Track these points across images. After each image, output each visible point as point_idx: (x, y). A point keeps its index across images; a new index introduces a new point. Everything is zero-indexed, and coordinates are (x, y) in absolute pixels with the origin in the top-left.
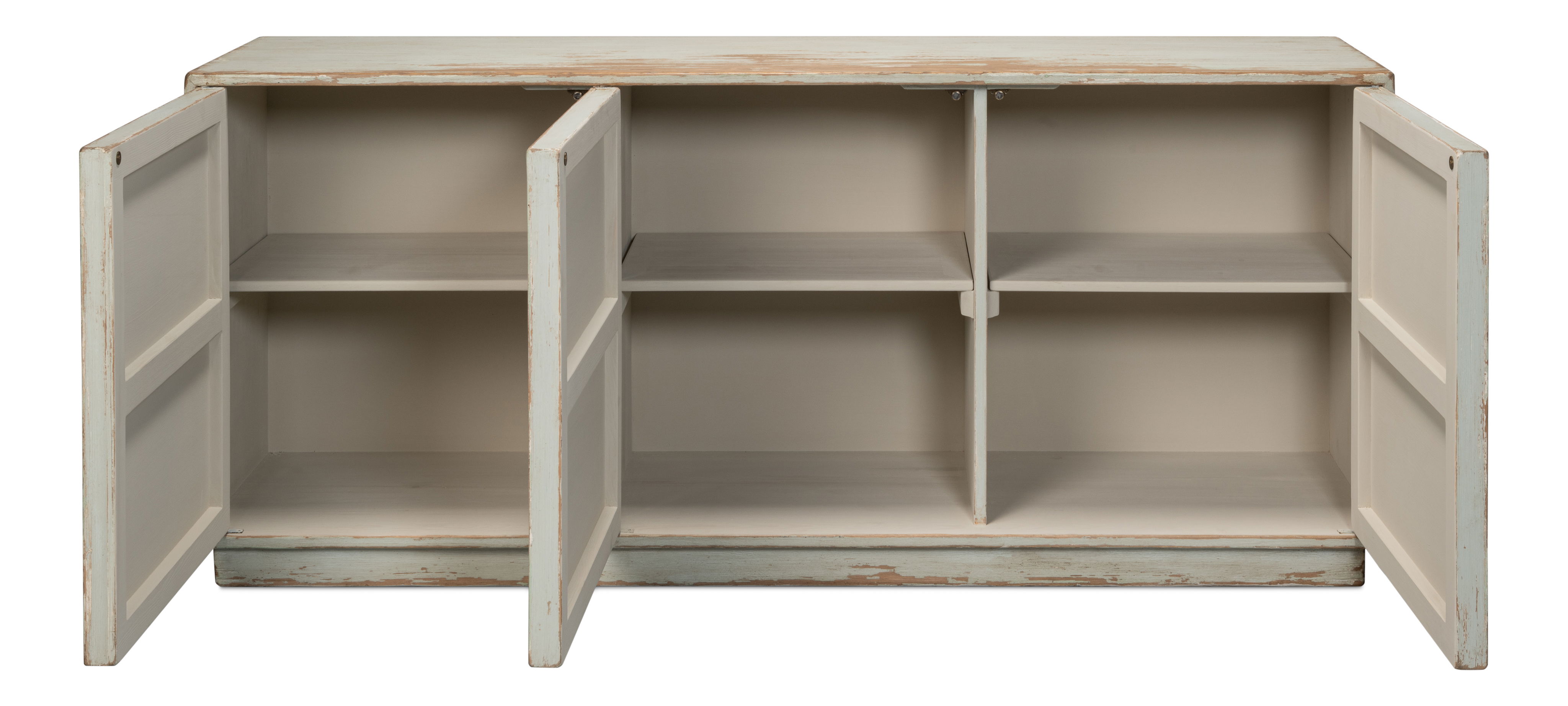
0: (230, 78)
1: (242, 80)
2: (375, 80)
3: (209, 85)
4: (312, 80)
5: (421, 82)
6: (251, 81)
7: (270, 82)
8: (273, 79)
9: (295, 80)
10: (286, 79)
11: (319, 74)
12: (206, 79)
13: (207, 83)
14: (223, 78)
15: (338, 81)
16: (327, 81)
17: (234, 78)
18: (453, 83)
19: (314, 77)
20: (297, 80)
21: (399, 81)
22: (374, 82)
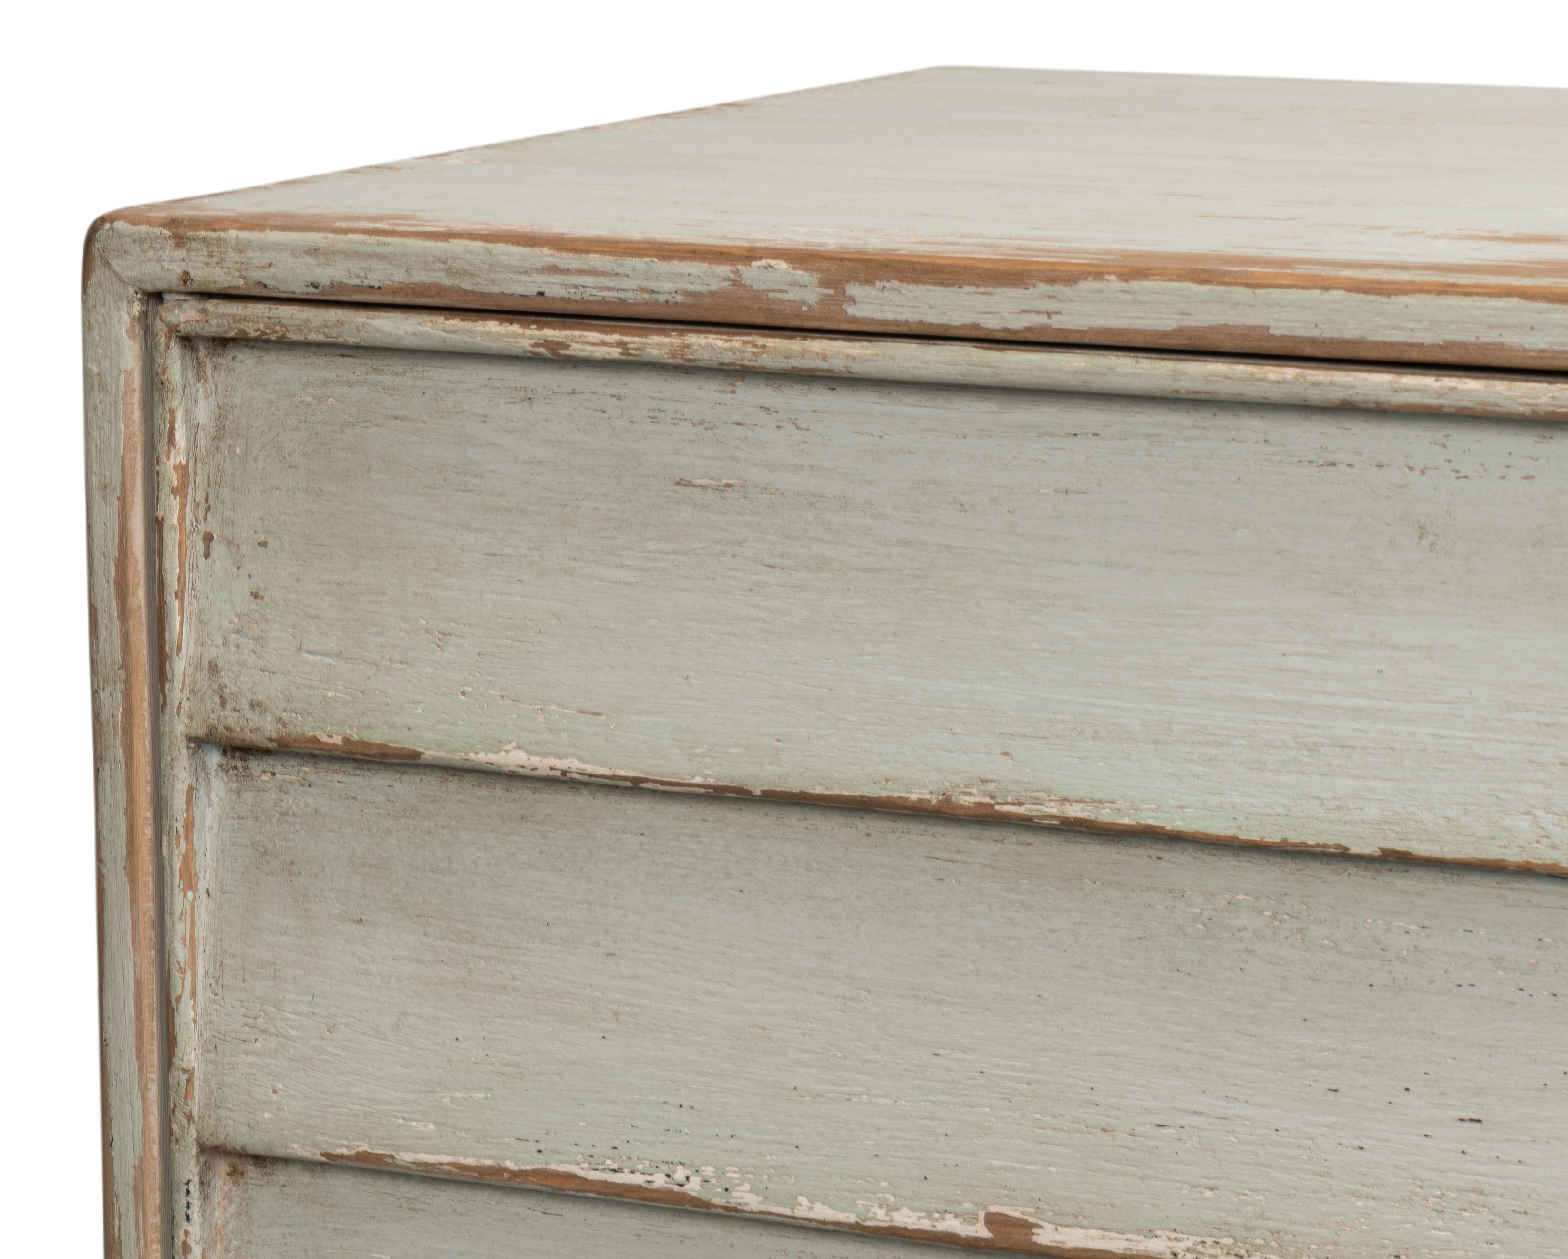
0: (293, 251)
1: (355, 267)
2: (1052, 306)
3: (194, 287)
4: (715, 286)
5: (1314, 333)
6: (399, 276)
7: (494, 289)
8: (508, 268)
9: (625, 283)
10: (580, 272)
11: (750, 255)
12: (180, 253)
13: (186, 277)
14: (263, 248)
15: (852, 300)
16: (794, 295)
17: (313, 251)
18: (1501, 347)
19: (724, 269)
20: (634, 284)
21: (1189, 322)
22: (1042, 319)
